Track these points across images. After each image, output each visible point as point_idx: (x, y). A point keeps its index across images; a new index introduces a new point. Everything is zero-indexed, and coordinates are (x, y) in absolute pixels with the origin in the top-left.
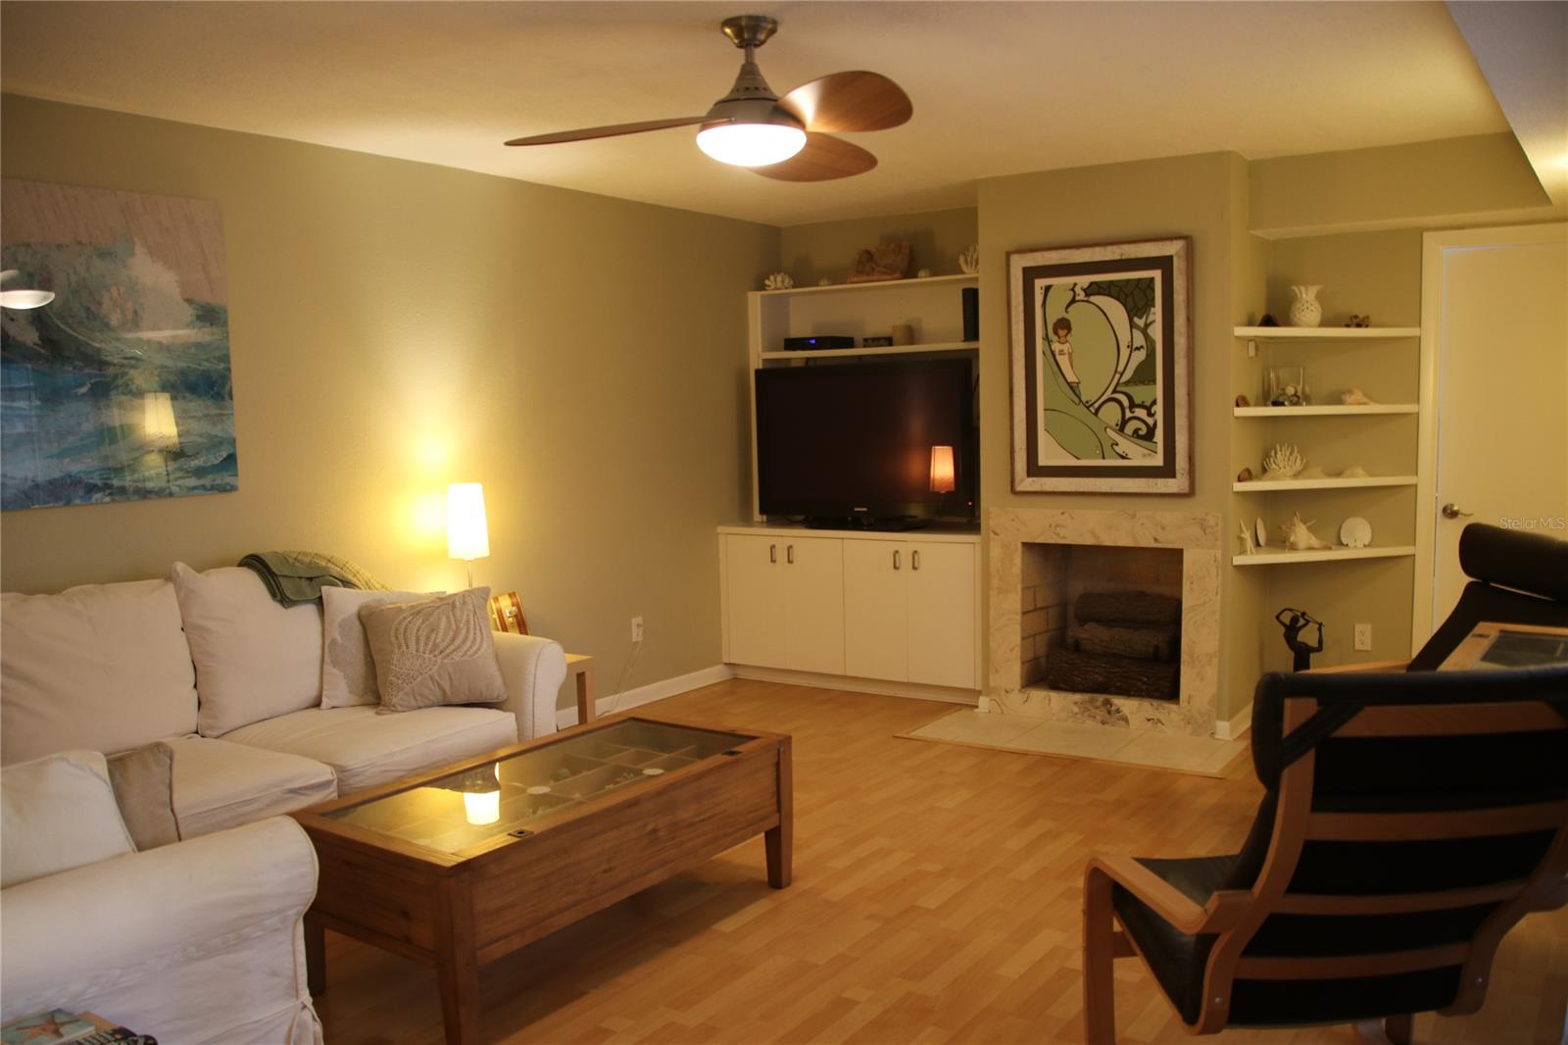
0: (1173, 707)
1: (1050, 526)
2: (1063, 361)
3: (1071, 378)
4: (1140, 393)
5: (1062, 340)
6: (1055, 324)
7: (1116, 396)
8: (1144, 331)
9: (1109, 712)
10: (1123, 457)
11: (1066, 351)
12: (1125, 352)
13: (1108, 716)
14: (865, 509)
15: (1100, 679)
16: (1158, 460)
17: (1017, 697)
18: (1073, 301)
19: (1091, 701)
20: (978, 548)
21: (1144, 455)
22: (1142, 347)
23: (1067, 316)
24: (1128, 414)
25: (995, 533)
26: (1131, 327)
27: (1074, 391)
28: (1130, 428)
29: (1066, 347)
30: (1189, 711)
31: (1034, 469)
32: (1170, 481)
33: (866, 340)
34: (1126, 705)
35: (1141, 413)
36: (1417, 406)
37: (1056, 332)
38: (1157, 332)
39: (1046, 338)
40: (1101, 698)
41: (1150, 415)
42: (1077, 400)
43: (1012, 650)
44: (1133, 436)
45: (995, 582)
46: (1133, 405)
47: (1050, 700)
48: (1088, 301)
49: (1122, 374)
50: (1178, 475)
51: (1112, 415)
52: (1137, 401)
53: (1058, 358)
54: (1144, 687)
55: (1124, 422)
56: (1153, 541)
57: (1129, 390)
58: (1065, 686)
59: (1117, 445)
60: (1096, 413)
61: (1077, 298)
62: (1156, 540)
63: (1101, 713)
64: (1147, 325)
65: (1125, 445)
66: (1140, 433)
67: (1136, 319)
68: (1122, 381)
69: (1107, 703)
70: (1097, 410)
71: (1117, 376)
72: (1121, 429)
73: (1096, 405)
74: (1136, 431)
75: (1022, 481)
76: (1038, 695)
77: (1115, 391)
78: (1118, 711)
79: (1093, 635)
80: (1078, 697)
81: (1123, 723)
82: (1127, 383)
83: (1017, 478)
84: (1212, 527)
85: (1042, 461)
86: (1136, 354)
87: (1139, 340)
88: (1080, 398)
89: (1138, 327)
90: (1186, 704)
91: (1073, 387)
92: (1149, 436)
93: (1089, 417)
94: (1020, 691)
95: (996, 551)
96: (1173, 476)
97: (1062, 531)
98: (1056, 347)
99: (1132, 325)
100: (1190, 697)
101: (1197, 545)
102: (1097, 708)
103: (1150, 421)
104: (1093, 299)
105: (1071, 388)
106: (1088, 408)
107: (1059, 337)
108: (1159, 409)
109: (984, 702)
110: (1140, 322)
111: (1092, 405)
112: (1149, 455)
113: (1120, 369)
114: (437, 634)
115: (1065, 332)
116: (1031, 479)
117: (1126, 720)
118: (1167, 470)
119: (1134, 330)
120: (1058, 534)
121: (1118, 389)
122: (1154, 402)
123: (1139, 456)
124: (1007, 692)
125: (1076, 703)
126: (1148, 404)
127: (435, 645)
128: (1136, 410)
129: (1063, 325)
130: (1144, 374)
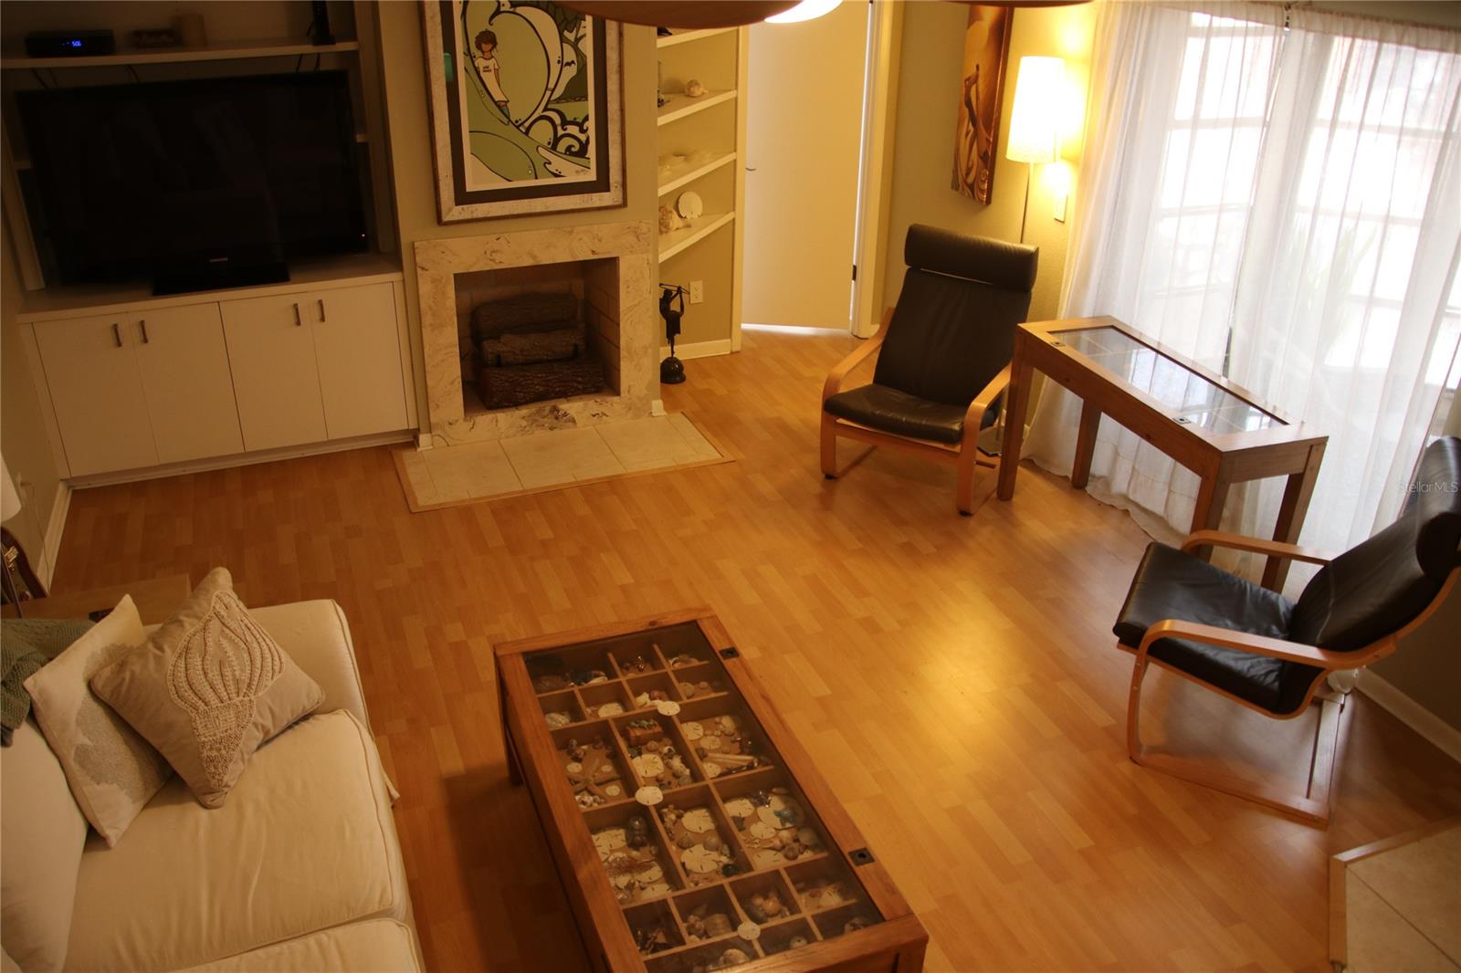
0: (616, 399)
1: (485, 253)
2: (489, 79)
3: (498, 96)
4: (571, 110)
5: (487, 55)
6: (477, 38)
7: (546, 113)
8: (575, 45)
9: (557, 418)
10: (556, 176)
11: (491, 67)
12: (555, 68)
13: (555, 421)
14: (226, 259)
15: (541, 389)
16: (591, 176)
17: (463, 426)
18: (498, 12)
19: (538, 412)
20: (399, 287)
21: (577, 172)
22: (573, 62)
23: (490, 29)
24: (560, 132)
25: (423, 269)
26: (562, 42)
27: (502, 111)
28: (562, 146)
29: (491, 63)
30: (629, 399)
31: (463, 197)
32: (605, 195)
34: (573, 407)
35: (573, 130)
36: (735, 91)
37: (479, 47)
38: (587, 46)
39: (468, 53)
40: (547, 405)
41: (583, 131)
42: (505, 120)
43: (452, 383)
44: (565, 154)
45: (427, 319)
46: (565, 123)
47: (497, 421)
48: (514, 13)
49: (553, 91)
50: (612, 188)
51: (543, 132)
52: (569, 118)
53: (482, 74)
54: (580, 387)
55: (557, 140)
56: (590, 252)
57: (561, 107)
58: (506, 404)
59: (550, 163)
60: (527, 133)
61: (502, 9)
62: (593, 252)
63: (549, 421)
64: (578, 40)
65: (558, 163)
66: (573, 149)
67: (566, 33)
68: (552, 99)
69: (555, 409)
70: (528, 129)
71: (548, 93)
72: (554, 146)
73: (527, 124)
74: (570, 147)
75: (450, 210)
76: (485, 420)
77: (546, 109)
78: (565, 414)
79: (509, 346)
80: (524, 411)
81: (571, 424)
82: (558, 100)
83: (444, 208)
84: (644, 234)
85: (471, 187)
86: (566, 69)
87: (570, 55)
88: (508, 118)
89: (568, 42)
90: (626, 394)
91: (501, 106)
92: (582, 152)
93: (519, 137)
94: (465, 420)
95: (425, 288)
96: (608, 189)
97: (497, 257)
98: (480, 63)
99: (563, 40)
100: (629, 387)
101: (631, 252)
102: (544, 417)
103: (583, 137)
104: (519, 10)
105: (499, 107)
106: (518, 127)
107: (483, 52)
108: (591, 125)
109: (424, 439)
110: (571, 36)
111: (522, 124)
112: (582, 170)
113: (551, 86)
115: (490, 46)
116: (460, 207)
117: (574, 421)
118: (602, 184)
119: (564, 44)
120: (493, 260)
121: (549, 106)
122: (586, 119)
123: (572, 173)
124: (450, 424)
125: (523, 418)
126: (580, 120)
128: (568, 127)
129: (487, 39)
130: (575, 91)
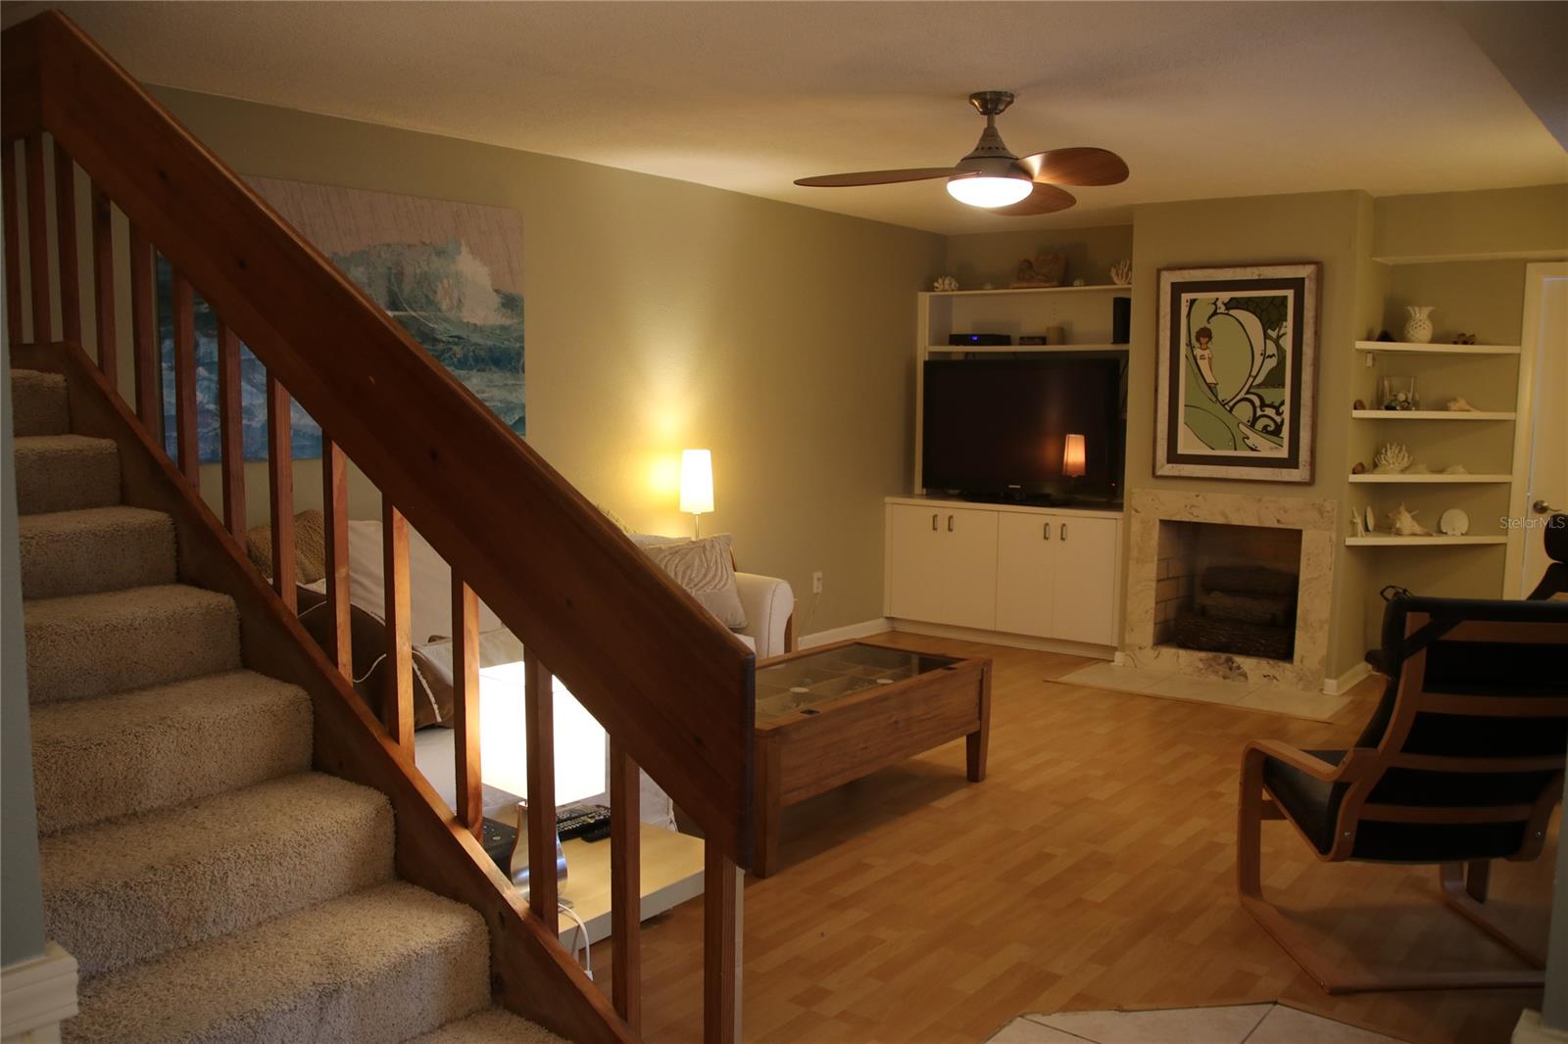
0: (1287, 666)
1: (1186, 506)
2: (1204, 365)
3: (1210, 379)
4: (1270, 395)
5: (1204, 346)
6: (1197, 333)
7: (1248, 396)
8: (1276, 342)
9: (1231, 669)
10: (1252, 449)
11: (1207, 356)
12: (1258, 359)
13: (1229, 672)
14: (1019, 487)
15: (1224, 640)
16: (1284, 453)
17: (1149, 653)
18: (1215, 313)
19: (1214, 659)
20: (1120, 523)
21: (1271, 448)
22: (1274, 355)
23: (1208, 326)
24: (1259, 413)
25: (1136, 510)
26: (1265, 339)
27: (1212, 391)
28: (1259, 425)
29: (1206, 353)
30: (1302, 670)
31: (1173, 457)
32: (1294, 471)
33: (1022, 338)
34: (1246, 663)
35: (1270, 412)
36: (1514, 414)
37: (1198, 340)
38: (1287, 343)
39: (1189, 344)
40: (1224, 656)
41: (1279, 414)
42: (1214, 399)
43: (1147, 612)
44: (1262, 431)
45: (1134, 553)
46: (1263, 405)
47: (1178, 657)
48: (1227, 314)
49: (1255, 378)
50: (1301, 466)
51: (1244, 411)
52: (1267, 402)
53: (1199, 361)
54: (1262, 648)
55: (1255, 419)
56: (1275, 521)
57: (1260, 391)
58: (1191, 645)
59: (1248, 438)
60: (1230, 411)
61: (1218, 311)
62: (1278, 521)
63: (1223, 670)
64: (1279, 337)
65: (1255, 439)
66: (1269, 429)
67: (1269, 331)
68: (1254, 384)
69: (1229, 660)
70: (1232, 408)
71: (1251, 379)
72: (1252, 424)
73: (1231, 404)
74: (1265, 427)
75: (1162, 466)
76: (1168, 653)
77: (1248, 393)
78: (1239, 668)
79: (1217, 601)
80: (1203, 655)
81: (1243, 679)
82: (1259, 386)
83: (1158, 464)
84: (1328, 512)
85: (1181, 450)
86: (1267, 360)
87: (1272, 349)
88: (1216, 397)
89: (1271, 338)
90: (1299, 664)
91: (1211, 388)
92: (1277, 432)
93: (1223, 413)
94: (1152, 648)
95: (1136, 527)
96: (1296, 466)
97: (1195, 511)
98: (1198, 352)
99: (1266, 336)
100: (1302, 657)
101: (1315, 527)
102: (1219, 665)
103: (1278, 419)
104: (1232, 312)
105: (1210, 388)
106: (1223, 406)
107: (1201, 344)
108: (1286, 409)
109: (1119, 657)
110: (1273, 334)
111: (1226, 404)
112: (1276, 448)
113: (1254, 373)
114: (692, 571)
115: (1206, 340)
116: (1170, 465)
117: (1245, 676)
118: (1291, 462)
119: (1268, 341)
120: (1192, 514)
121: (1252, 390)
122: (1283, 403)
123: (1266, 449)
124: (1140, 648)
125: (1201, 660)
126: (1277, 404)
127: (690, 579)
128: (1266, 409)
129: (1205, 334)
130: (1275, 379)
